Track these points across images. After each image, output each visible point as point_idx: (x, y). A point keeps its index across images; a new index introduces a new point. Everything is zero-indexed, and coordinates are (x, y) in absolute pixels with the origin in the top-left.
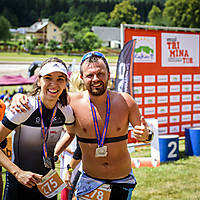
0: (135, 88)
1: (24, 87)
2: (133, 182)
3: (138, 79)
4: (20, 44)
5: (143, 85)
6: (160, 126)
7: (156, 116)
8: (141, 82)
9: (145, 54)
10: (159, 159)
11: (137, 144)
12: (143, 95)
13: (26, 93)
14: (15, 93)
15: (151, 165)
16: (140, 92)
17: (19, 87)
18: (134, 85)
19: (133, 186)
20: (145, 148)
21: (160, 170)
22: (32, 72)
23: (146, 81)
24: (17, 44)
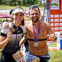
0: (51, 20)
1: (8, 19)
2: (49, 57)
3: (52, 16)
4: (7, 2)
5: (54, 18)
6: (60, 35)
7: (59, 31)
8: (53, 17)
9: (55, 6)
10: (60, 47)
11: (51, 42)
12: (54, 22)
13: (8, 21)
14: (4, 21)
15: (57, 50)
16: (53, 21)
17: (6, 19)
18: (51, 18)
19: (49, 58)
20: (54, 43)
21: (60, 52)
22: (11, 13)
23: (55, 17)
24: (5, 2)
